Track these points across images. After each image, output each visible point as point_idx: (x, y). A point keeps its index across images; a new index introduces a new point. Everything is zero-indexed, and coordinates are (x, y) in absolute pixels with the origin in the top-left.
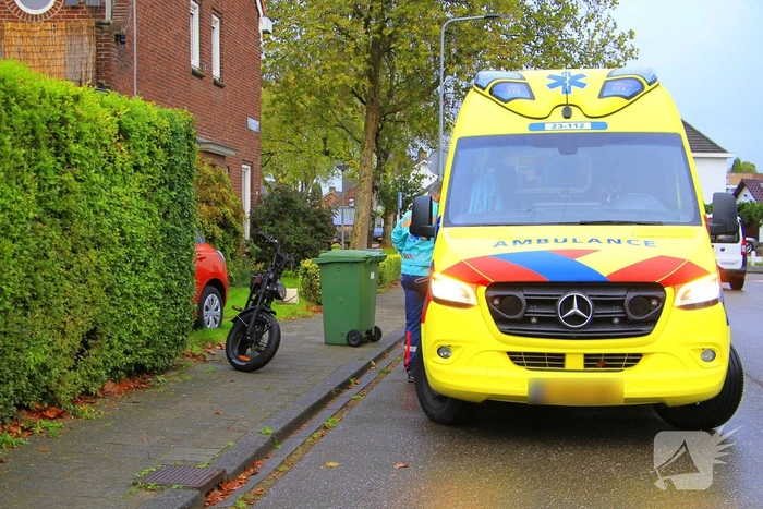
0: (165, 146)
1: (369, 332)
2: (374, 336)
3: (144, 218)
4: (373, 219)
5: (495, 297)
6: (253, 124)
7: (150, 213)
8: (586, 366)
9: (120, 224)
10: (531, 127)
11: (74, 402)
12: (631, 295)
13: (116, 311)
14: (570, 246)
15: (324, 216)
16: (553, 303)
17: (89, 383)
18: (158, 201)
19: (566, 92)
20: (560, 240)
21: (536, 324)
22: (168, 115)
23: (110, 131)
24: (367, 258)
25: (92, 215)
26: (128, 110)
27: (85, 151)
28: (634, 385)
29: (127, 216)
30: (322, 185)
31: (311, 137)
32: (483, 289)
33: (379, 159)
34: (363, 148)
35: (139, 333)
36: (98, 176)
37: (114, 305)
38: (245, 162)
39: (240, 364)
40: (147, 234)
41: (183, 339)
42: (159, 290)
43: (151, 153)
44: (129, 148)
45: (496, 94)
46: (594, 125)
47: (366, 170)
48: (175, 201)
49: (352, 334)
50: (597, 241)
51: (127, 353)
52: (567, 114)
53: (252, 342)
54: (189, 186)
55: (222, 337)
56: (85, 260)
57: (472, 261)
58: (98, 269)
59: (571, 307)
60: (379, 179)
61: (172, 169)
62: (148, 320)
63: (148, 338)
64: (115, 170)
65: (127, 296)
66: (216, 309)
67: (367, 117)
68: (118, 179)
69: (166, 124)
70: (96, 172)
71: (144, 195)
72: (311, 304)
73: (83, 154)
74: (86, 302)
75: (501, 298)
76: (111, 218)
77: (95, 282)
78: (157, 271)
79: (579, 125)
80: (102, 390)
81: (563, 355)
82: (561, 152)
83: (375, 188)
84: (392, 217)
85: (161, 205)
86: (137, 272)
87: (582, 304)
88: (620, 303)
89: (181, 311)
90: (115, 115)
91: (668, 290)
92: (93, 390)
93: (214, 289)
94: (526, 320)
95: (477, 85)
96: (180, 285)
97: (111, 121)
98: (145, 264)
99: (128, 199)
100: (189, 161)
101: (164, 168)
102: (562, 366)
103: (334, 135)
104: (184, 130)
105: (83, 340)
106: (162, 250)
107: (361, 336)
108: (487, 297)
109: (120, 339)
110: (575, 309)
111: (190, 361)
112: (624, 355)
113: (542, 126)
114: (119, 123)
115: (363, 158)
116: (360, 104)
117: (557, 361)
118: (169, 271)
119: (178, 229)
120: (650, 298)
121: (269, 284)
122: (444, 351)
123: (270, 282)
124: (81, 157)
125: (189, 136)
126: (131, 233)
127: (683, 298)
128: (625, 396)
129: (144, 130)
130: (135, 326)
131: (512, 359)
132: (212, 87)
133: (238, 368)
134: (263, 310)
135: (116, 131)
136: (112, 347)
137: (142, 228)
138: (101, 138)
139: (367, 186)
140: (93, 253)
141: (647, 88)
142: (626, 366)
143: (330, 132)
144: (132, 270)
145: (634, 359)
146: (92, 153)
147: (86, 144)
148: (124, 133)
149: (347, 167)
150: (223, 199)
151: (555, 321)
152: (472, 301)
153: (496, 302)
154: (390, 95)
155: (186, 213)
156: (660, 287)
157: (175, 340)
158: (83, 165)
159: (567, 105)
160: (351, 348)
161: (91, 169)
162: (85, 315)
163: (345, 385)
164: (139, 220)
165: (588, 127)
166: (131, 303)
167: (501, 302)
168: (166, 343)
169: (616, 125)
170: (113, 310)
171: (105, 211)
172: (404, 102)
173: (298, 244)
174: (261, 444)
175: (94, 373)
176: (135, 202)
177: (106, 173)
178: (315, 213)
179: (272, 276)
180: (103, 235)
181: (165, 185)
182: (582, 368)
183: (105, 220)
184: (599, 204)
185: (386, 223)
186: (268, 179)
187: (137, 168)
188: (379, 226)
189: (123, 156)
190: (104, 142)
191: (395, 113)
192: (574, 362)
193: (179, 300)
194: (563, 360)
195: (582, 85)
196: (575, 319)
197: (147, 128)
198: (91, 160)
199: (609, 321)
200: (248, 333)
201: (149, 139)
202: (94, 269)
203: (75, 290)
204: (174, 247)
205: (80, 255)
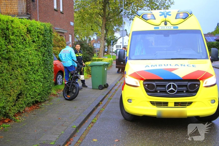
0: (43, 34)
1: (105, 85)
2: (106, 86)
3: (36, 57)
4: (105, 47)
5: (146, 84)
6: (72, 24)
7: (38, 55)
8: (175, 105)
9: (28, 60)
10: (155, 28)
11: (15, 116)
12: (189, 83)
13: (28, 86)
14: (169, 67)
15: (92, 49)
16: (165, 86)
17: (20, 109)
18: (41, 51)
19: (165, 17)
20: (166, 65)
21: (159, 93)
22: (44, 25)
23: (24, 31)
24: (104, 64)
25: (18, 58)
26: (30, 24)
27: (15, 38)
28: (190, 111)
29: (31, 57)
30: (91, 38)
31: (88, 26)
32: (142, 81)
33: (106, 31)
34: (102, 29)
35: (36, 92)
36: (20, 45)
37: (27, 84)
38: (70, 34)
39: (67, 98)
40: (37, 62)
41: (50, 92)
42: (42, 78)
43: (38, 37)
44: (31, 36)
45: (143, 17)
46: (174, 28)
47: (103, 35)
48: (46, 51)
49: (100, 86)
50: (178, 65)
51: (32, 98)
52: (166, 24)
53: (71, 91)
54: (50, 46)
55: (62, 87)
56: (16, 72)
57: (138, 72)
58: (21, 74)
59: (170, 88)
60: (106, 37)
61: (45, 41)
62: (39, 87)
63: (39, 93)
64: (26, 43)
65: (32, 81)
66: (61, 79)
67: (103, 20)
68: (27, 46)
69: (43, 27)
70: (19, 44)
71: (36, 50)
72: (88, 75)
73: (15, 39)
74: (17, 85)
75: (148, 84)
76: (25, 58)
77: (21, 78)
78: (41, 73)
79: (170, 27)
80: (24, 110)
81: (168, 102)
82: (164, 36)
83: (105, 39)
84: (110, 47)
85: (42, 53)
86: (34, 74)
87: (174, 87)
88: (186, 86)
89: (49, 83)
90: (26, 26)
91: (201, 81)
92: (21, 111)
93: (60, 73)
94: (156, 91)
95: (137, 15)
96: (49, 75)
97: (25, 28)
98: (37, 71)
99: (31, 52)
100: (51, 38)
101: (43, 41)
102: (167, 105)
103: (94, 25)
104: (49, 29)
105: (17, 96)
106: (43, 66)
107: (102, 87)
108: (143, 84)
109: (30, 94)
110: (172, 88)
111: (53, 97)
112: (187, 102)
113: (158, 28)
114: (27, 28)
115: (102, 31)
116: (100, 17)
117: (166, 104)
118: (45, 72)
119: (48, 59)
120: (195, 84)
121: (75, 74)
122: (129, 101)
123: (76, 73)
124: (14, 40)
125: (50, 31)
126: (32, 62)
127: (206, 83)
128: (188, 115)
129: (36, 30)
130: (34, 90)
131: (151, 103)
132: (60, 14)
133: (67, 99)
134: (74, 82)
135: (26, 31)
136: (27, 97)
137: (36, 60)
138: (21, 33)
139: (103, 39)
140: (19, 70)
141: (190, 15)
142: (187, 105)
143: (93, 24)
144: (33, 73)
145: (190, 103)
146: (18, 38)
147: (16, 36)
148: (29, 31)
149: (98, 34)
150: (63, 45)
151: (165, 92)
152: (138, 85)
153: (146, 86)
154: (109, 14)
155: (50, 54)
156: (198, 81)
157: (48, 92)
158: (15, 42)
159: (166, 21)
160: (100, 90)
161: (18, 43)
162: (17, 89)
163: (98, 105)
164: (35, 58)
165: (172, 28)
166: (33, 84)
167: (148, 86)
168: (45, 93)
169: (181, 27)
170: (26, 86)
171: (23, 56)
172: (112, 16)
173: (84, 56)
174: (72, 132)
175: (21, 106)
176: (33, 52)
177: (23, 44)
178: (89, 48)
179: (76, 72)
180: (23, 64)
181: (43, 46)
182: (174, 106)
183: (23, 59)
184: (176, 52)
185: (108, 48)
186: (77, 36)
187: (34, 42)
188: (106, 48)
189: (29, 38)
190: (22, 35)
191: (110, 19)
192: (171, 104)
193: (48, 80)
194: (167, 104)
195: (170, 15)
196: (172, 91)
197: (36, 29)
198: (18, 41)
199: (182, 92)
200: (69, 89)
201: (37, 33)
202: (20, 74)
203: (13, 82)
204: (46, 65)
205: (15, 70)
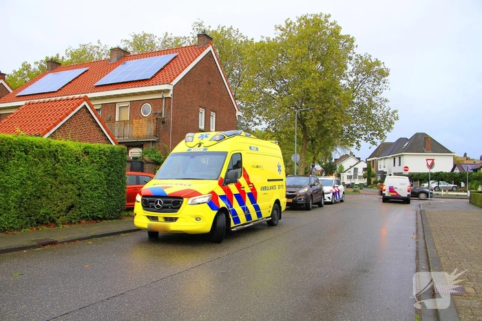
0: (108, 156)
8: (164, 220)
12: (173, 200)
16: (154, 202)
23: (79, 153)
28: (174, 227)
42: (104, 196)
44: (89, 157)
48: (113, 171)
52: (199, 146)
69: (108, 150)
78: (103, 191)
79: (200, 149)
81: (158, 217)
82: (191, 158)
87: (160, 202)
88: (170, 202)
91: (185, 199)
94: (149, 207)
102: (158, 220)
104: (118, 151)
105: (68, 208)
108: (141, 200)
110: (158, 204)
112: (173, 218)
114: (85, 150)
119: (114, 179)
120: (178, 201)
128: (171, 230)
131: (148, 218)
135: (83, 153)
141: (227, 137)
142: (174, 221)
145: (176, 219)
151: (154, 207)
155: (119, 175)
156: (182, 198)
159: (201, 143)
162: (67, 201)
167: (144, 201)
174: (84, 237)
175: (72, 217)
187: (93, 162)
190: (75, 156)
199: (168, 207)
